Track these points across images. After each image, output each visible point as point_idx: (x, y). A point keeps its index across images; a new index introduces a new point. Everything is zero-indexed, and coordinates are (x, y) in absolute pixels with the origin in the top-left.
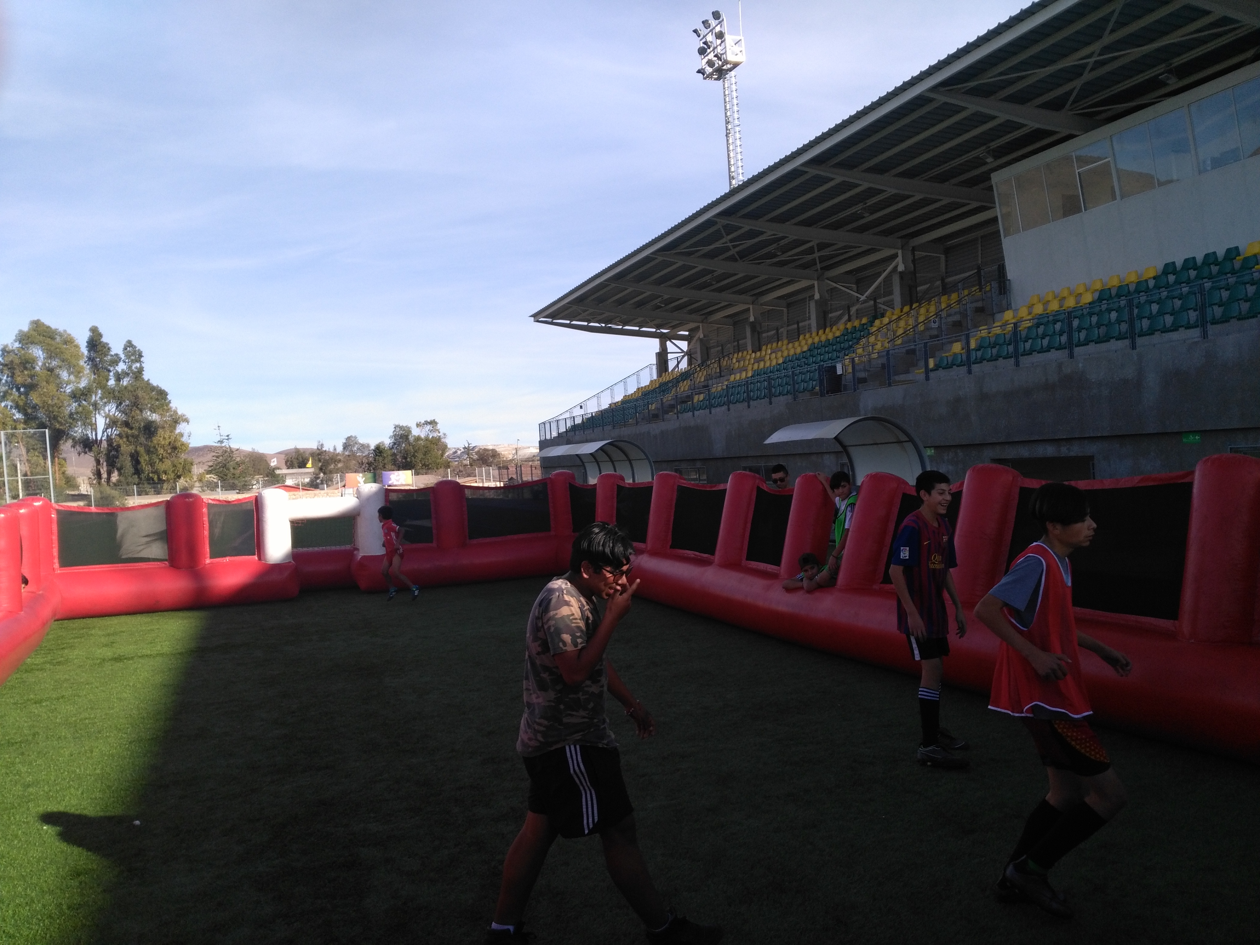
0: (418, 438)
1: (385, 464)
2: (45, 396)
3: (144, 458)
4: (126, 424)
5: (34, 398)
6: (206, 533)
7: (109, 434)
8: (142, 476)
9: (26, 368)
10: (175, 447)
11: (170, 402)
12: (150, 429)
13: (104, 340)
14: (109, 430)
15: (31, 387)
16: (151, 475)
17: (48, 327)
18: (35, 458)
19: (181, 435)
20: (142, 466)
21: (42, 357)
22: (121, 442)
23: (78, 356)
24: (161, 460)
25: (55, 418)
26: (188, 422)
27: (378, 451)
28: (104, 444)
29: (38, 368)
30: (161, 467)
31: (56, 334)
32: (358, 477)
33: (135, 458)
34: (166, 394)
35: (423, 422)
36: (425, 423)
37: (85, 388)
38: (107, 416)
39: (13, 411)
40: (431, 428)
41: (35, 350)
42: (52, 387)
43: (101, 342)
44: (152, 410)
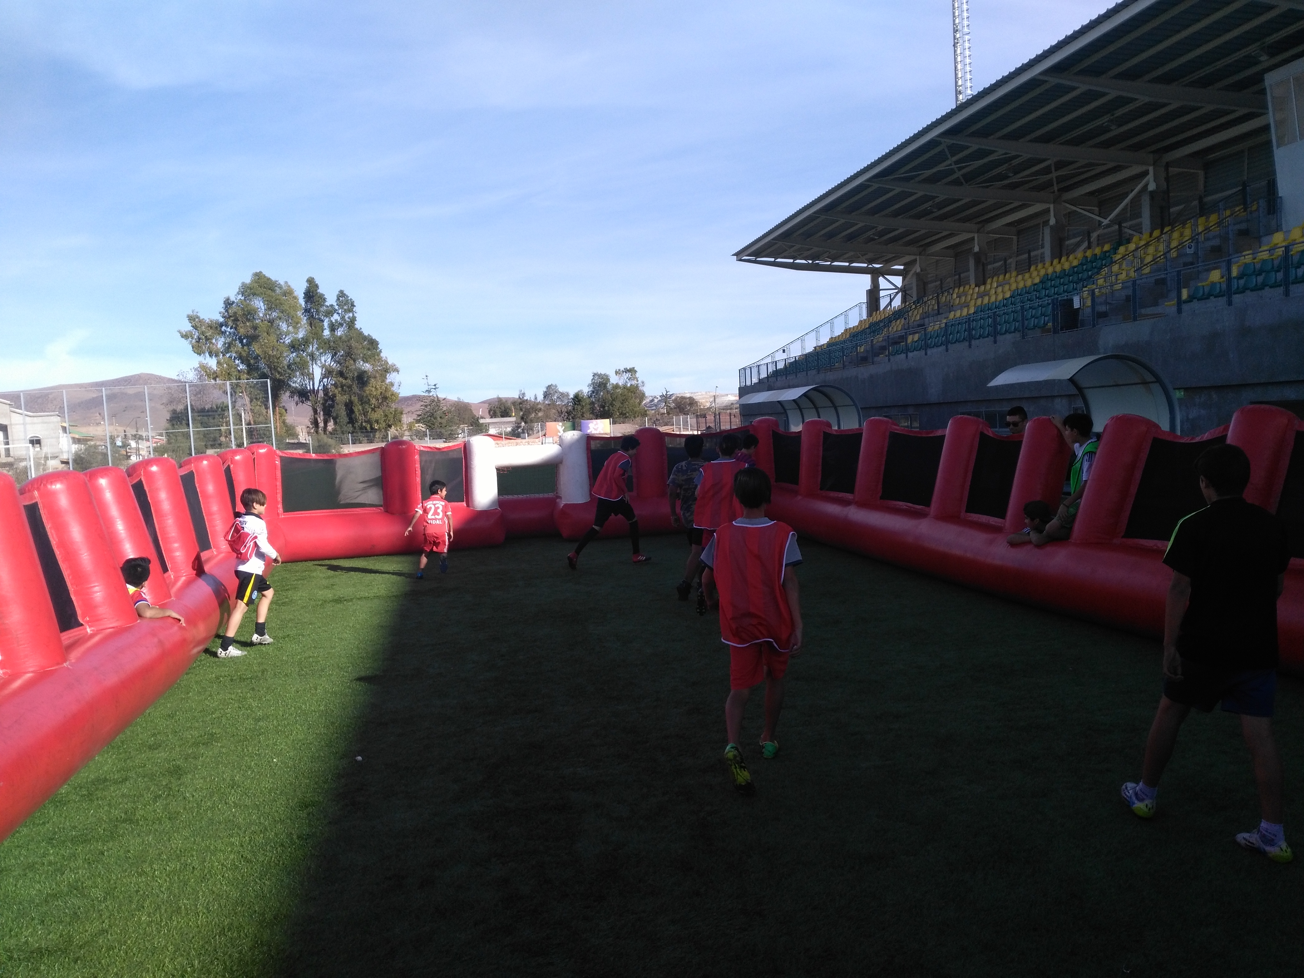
0: (616, 386)
1: (583, 413)
2: (266, 347)
3: (358, 408)
4: (341, 374)
5: (256, 348)
6: (418, 479)
7: (326, 384)
8: (356, 425)
9: (249, 320)
10: (386, 397)
11: (381, 351)
12: (362, 379)
13: (321, 290)
14: (325, 380)
15: (253, 338)
16: (364, 424)
17: (269, 279)
18: (258, 407)
19: (392, 384)
20: (356, 415)
21: (263, 308)
22: (336, 391)
23: (295, 307)
24: (373, 410)
25: (275, 369)
26: (398, 372)
27: (577, 400)
28: (321, 394)
29: (259, 320)
30: (374, 416)
31: (276, 286)
32: (558, 426)
33: (349, 406)
34: (377, 344)
35: (622, 369)
36: (624, 370)
37: (303, 338)
38: (323, 366)
39: (237, 362)
40: (630, 376)
41: (257, 302)
42: (273, 338)
43: (317, 293)
44: (365, 359)
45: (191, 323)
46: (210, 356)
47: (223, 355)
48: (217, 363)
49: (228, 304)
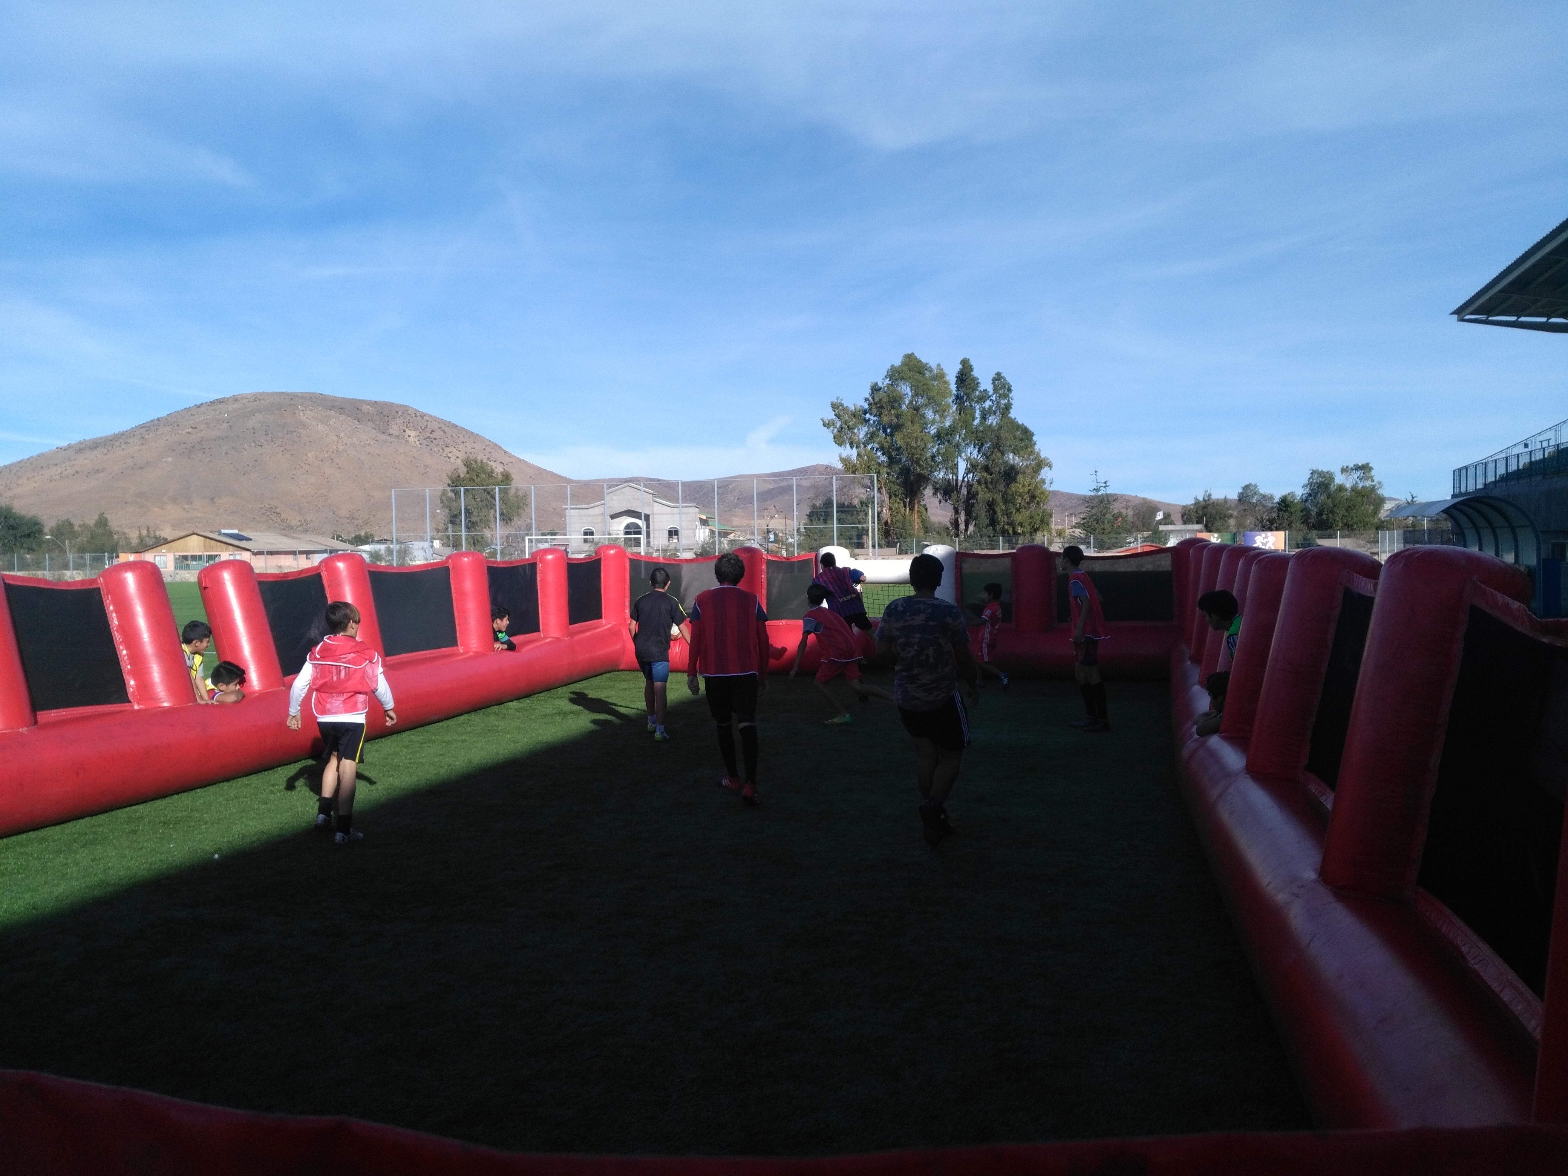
0: (1341, 488)
1: (1291, 522)
2: (909, 437)
3: (1000, 508)
4: (986, 469)
5: (899, 439)
7: (970, 480)
8: (998, 528)
9: (893, 407)
10: (1035, 496)
11: (1035, 444)
12: (1011, 474)
13: (975, 373)
14: (971, 475)
15: (897, 428)
16: (1006, 527)
17: (920, 361)
18: (896, 505)
19: (1043, 481)
20: (998, 517)
21: (910, 394)
22: (979, 488)
23: (945, 393)
24: (1018, 510)
25: (917, 463)
26: (1051, 468)
27: (1283, 505)
28: (964, 491)
29: (904, 407)
30: (1018, 518)
31: (926, 370)
32: (1212, 537)
33: (991, 506)
34: (1032, 434)
35: (1351, 466)
36: (1354, 468)
37: (950, 426)
38: (968, 460)
39: (879, 453)
40: (1362, 474)
41: (904, 387)
42: (917, 427)
43: (971, 375)
44: (1016, 451)
45: (834, 411)
46: (851, 447)
47: (865, 446)
48: (858, 455)
49: (875, 389)
